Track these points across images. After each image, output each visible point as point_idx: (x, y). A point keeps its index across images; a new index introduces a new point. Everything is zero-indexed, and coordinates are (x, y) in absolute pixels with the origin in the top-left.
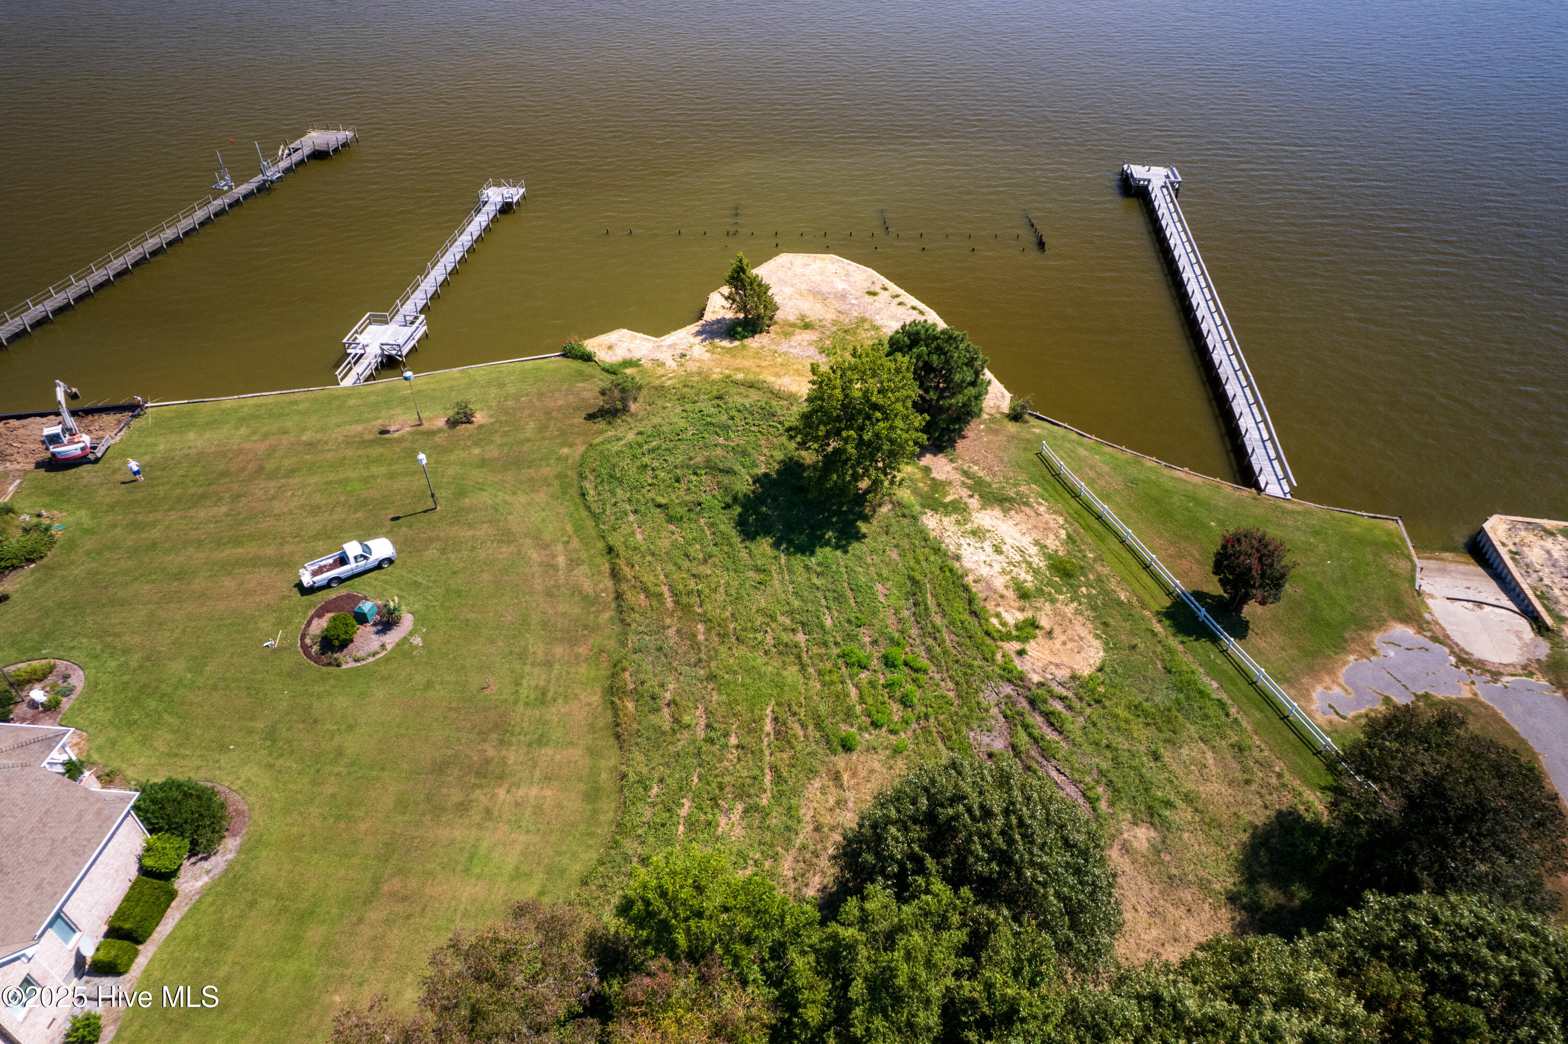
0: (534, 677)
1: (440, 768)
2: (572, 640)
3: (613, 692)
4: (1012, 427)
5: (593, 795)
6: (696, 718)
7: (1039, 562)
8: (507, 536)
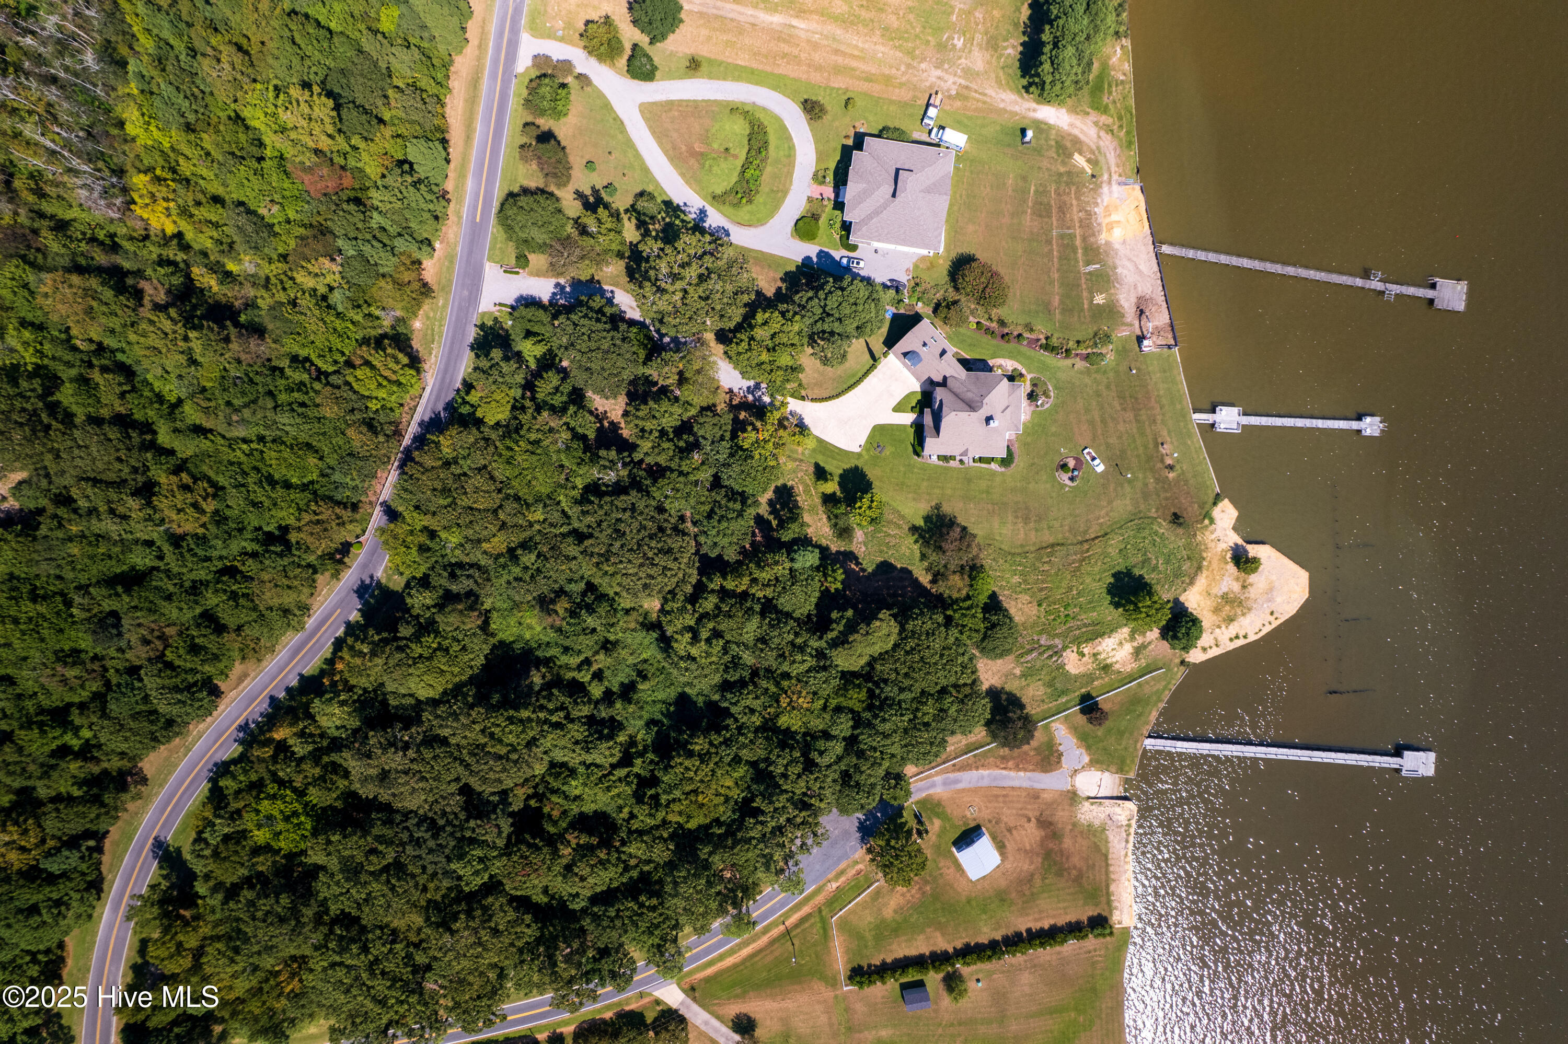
0: (1056, 524)
1: (1027, 508)
2: (1070, 531)
3: (1052, 546)
4: (1177, 661)
5: (1022, 546)
6: (1046, 567)
7: (1109, 661)
8: (1110, 502)
